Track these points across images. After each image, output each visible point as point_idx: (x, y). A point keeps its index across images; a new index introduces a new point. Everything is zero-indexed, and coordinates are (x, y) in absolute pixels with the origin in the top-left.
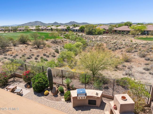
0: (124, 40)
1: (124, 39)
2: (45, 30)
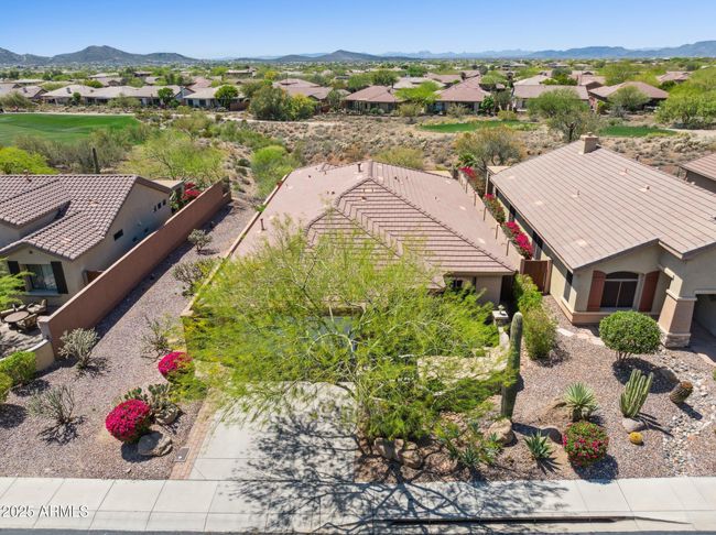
2: (40, 102)
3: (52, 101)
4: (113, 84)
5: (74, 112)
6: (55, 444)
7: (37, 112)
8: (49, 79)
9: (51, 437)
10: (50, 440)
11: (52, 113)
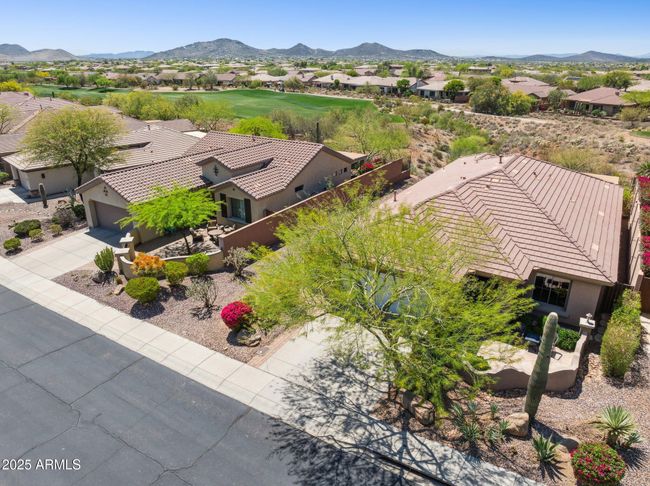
0: (602, 137)
1: (601, 133)
2: (310, 86)
3: (319, 86)
4: (368, 74)
5: (331, 95)
6: (196, 318)
7: (307, 93)
8: (326, 68)
9: (196, 313)
10: (195, 315)
11: (315, 94)
